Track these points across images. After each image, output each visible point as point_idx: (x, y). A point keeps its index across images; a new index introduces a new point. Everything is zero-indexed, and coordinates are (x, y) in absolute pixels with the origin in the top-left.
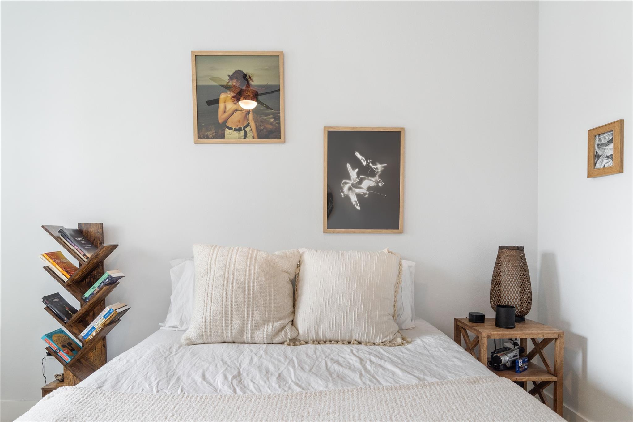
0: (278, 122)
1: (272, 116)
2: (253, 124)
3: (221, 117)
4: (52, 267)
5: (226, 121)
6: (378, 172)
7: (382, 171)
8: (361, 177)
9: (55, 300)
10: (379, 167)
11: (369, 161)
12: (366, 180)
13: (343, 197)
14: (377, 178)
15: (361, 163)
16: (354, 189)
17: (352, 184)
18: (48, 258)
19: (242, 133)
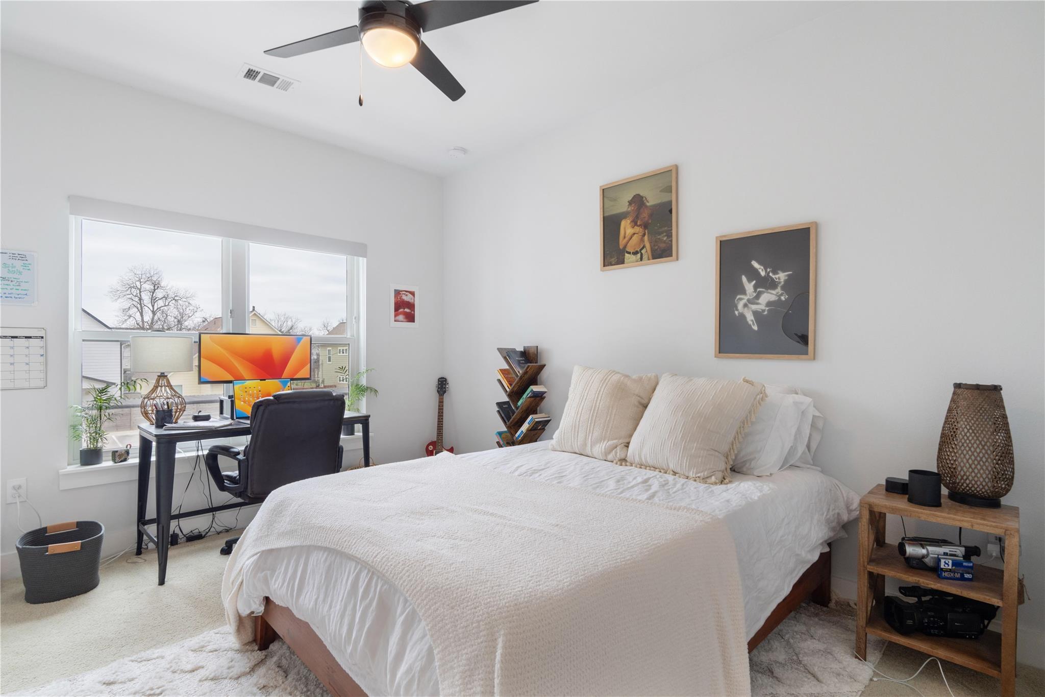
0: (670, 239)
1: (665, 234)
2: (648, 245)
3: (622, 242)
4: (502, 380)
5: (625, 247)
6: (780, 283)
7: (786, 281)
8: (758, 290)
9: (504, 406)
10: (782, 276)
11: (768, 270)
12: (765, 294)
13: (737, 315)
14: (779, 290)
15: (759, 273)
16: (750, 305)
17: (748, 300)
18: (501, 373)
19: (639, 255)
